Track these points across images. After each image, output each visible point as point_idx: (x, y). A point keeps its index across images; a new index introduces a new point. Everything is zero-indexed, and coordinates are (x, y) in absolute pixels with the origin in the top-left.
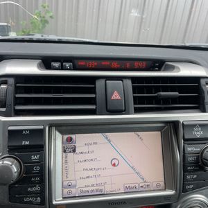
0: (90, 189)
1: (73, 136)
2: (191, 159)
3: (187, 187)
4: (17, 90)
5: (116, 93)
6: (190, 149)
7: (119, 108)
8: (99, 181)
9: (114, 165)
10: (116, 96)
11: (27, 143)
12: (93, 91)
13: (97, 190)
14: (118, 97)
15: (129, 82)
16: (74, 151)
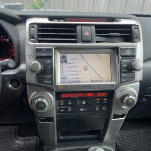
0: (74, 80)
1: (65, 55)
2: (124, 66)
4: (39, 30)
5: (87, 32)
6: (124, 61)
7: (88, 40)
8: (78, 76)
9: (86, 69)
10: (87, 34)
11: (45, 55)
12: (75, 31)
13: (77, 81)
15: (93, 28)
16: (66, 62)
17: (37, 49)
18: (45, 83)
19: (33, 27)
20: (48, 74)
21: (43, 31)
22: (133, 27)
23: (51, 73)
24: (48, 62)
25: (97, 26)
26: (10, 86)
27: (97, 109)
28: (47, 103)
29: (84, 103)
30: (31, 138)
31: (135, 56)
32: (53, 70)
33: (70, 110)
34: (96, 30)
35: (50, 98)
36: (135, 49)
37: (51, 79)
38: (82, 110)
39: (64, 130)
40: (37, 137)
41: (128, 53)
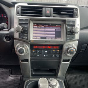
2: (69, 30)
3: (67, 39)
4: (22, 10)
6: (68, 27)
7: (49, 15)
10: (48, 12)
11: (24, 23)
12: (42, 11)
14: (49, 12)
15: (52, 9)
17: (20, 19)
18: (24, 39)
19: (19, 8)
20: (25, 33)
21: (24, 10)
22: (74, 9)
23: (27, 33)
24: (26, 26)
25: (54, 8)
26: (5, 40)
27: (54, 56)
28: (25, 50)
29: (46, 52)
30: (17, 75)
31: (75, 25)
32: (28, 31)
33: (38, 56)
34: (53, 11)
35: (27, 48)
36: (75, 21)
37: (27, 36)
38: (45, 56)
39: (35, 68)
40: (21, 75)
41: (71, 23)
